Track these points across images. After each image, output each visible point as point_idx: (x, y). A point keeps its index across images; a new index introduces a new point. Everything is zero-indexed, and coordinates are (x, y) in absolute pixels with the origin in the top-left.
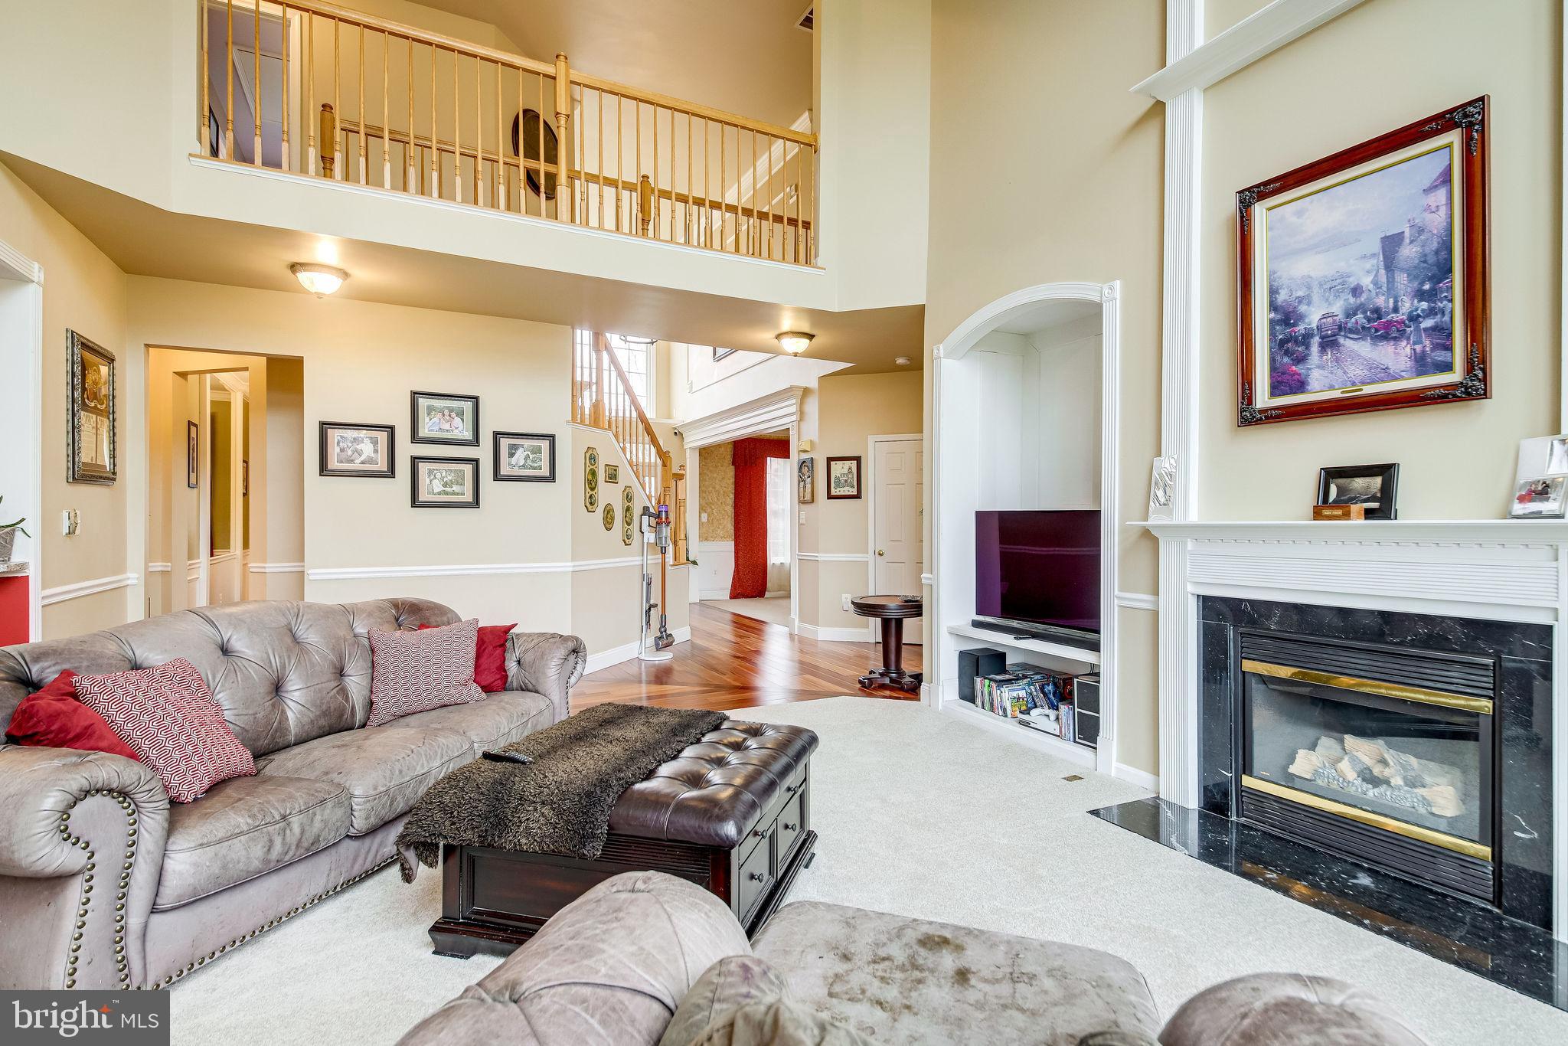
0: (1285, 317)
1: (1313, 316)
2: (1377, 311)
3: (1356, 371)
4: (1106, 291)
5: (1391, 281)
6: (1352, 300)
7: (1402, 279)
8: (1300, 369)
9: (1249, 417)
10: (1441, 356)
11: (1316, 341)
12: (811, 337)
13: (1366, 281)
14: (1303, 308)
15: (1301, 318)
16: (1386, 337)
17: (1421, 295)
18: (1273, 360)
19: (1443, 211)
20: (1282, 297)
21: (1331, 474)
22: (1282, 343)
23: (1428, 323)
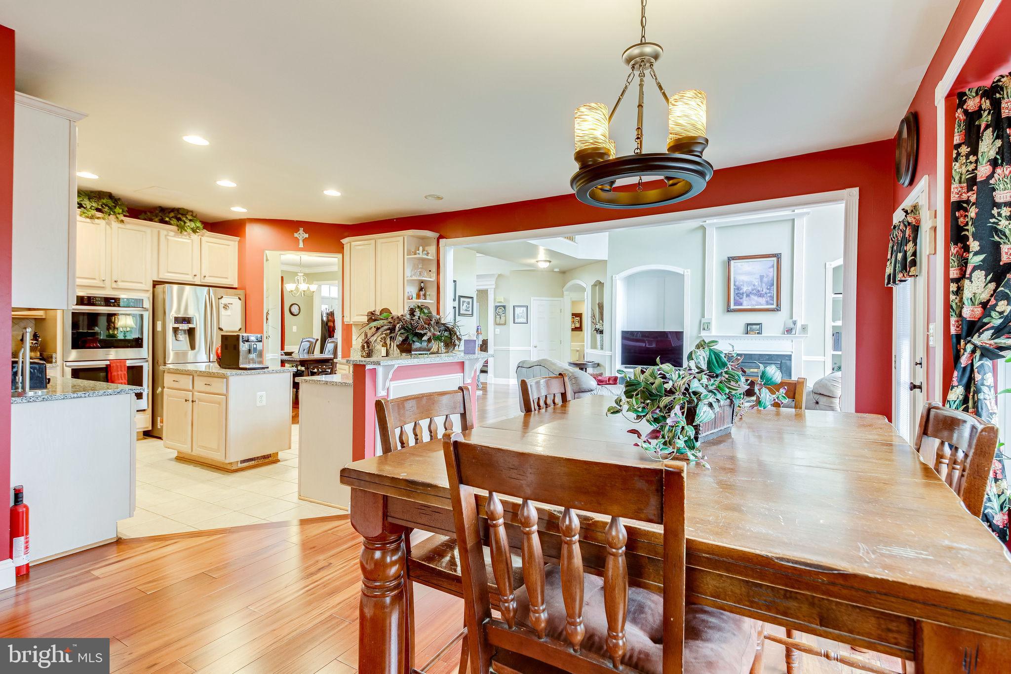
0: (738, 288)
1: (745, 289)
2: (758, 290)
3: (754, 303)
4: (685, 271)
5: (762, 285)
6: (753, 287)
7: (764, 285)
8: (741, 300)
9: (729, 310)
10: (771, 302)
11: (745, 295)
12: (550, 262)
13: (756, 284)
14: (742, 287)
15: (741, 289)
16: (760, 296)
17: (768, 289)
18: (734, 298)
19: (772, 273)
20: (737, 283)
21: (748, 325)
22: (737, 294)
23: (769, 295)
